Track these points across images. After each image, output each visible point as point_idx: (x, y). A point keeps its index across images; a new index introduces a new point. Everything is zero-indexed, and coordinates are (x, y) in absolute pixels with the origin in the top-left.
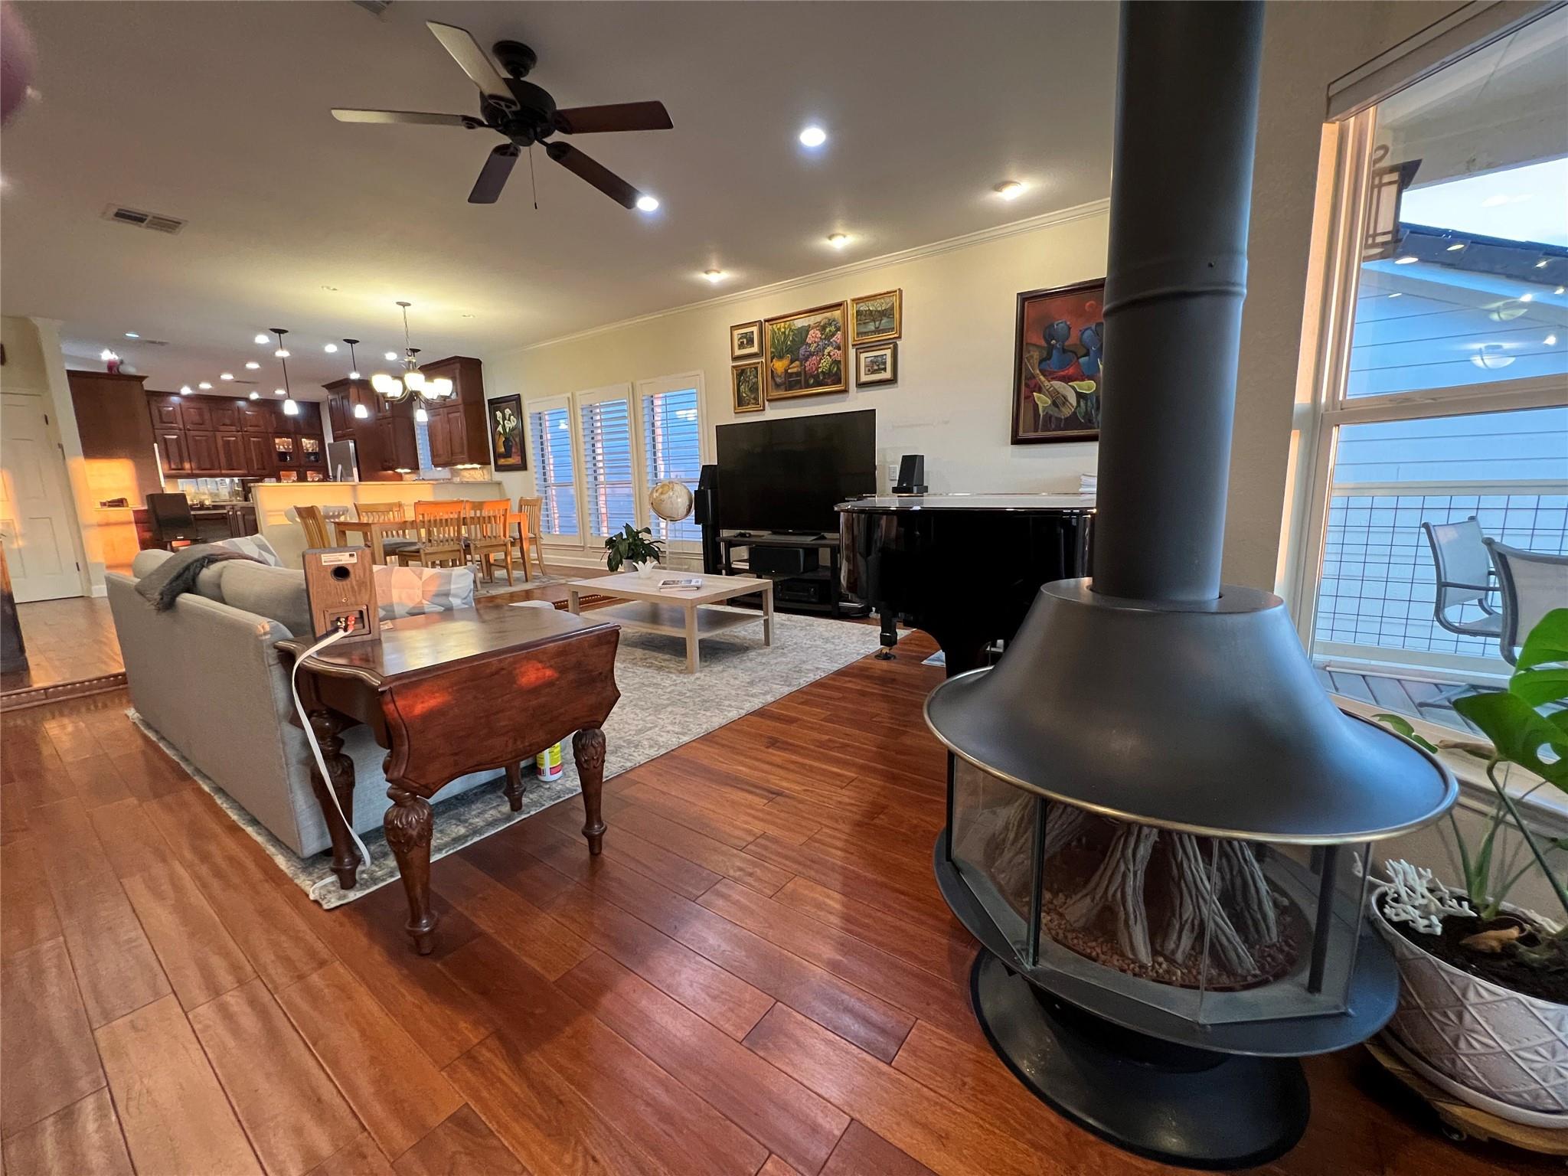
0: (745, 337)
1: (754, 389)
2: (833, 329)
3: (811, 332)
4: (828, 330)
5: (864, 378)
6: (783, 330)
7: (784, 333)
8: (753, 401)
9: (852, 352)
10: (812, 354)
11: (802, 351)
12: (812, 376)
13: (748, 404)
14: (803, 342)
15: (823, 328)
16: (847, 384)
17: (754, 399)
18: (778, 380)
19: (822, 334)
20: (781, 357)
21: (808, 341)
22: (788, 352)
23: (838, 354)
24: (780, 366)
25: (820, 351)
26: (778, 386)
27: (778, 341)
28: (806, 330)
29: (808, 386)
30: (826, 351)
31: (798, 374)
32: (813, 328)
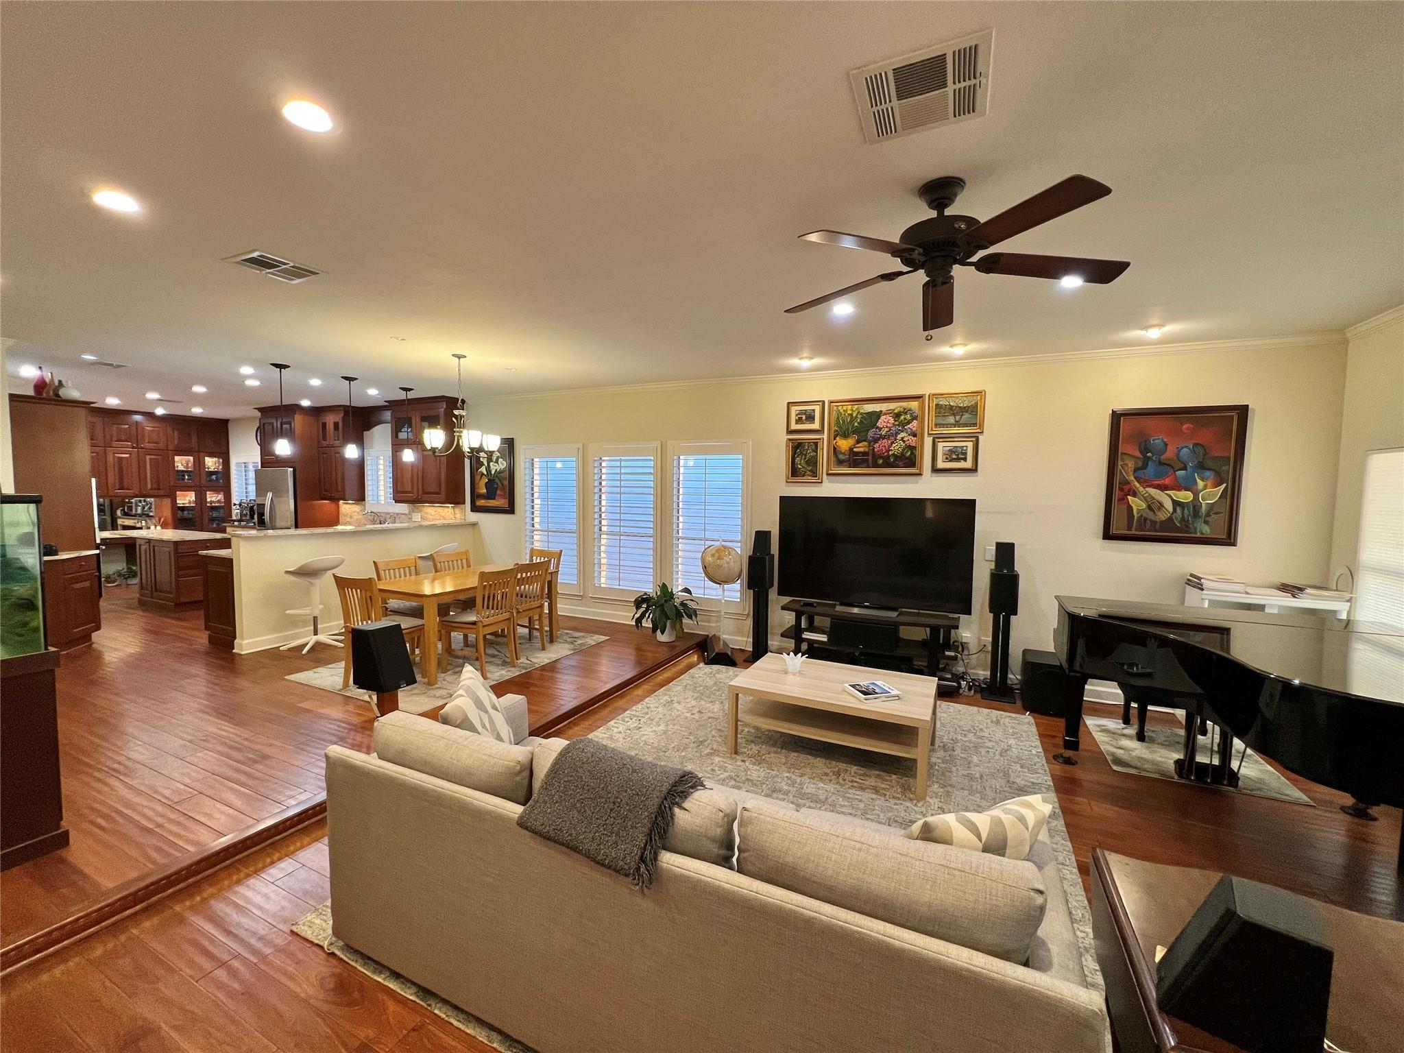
0: (805, 414)
1: (813, 462)
2: (908, 417)
3: (883, 418)
4: (902, 418)
5: (941, 464)
6: (849, 412)
7: (851, 415)
8: (809, 473)
9: (928, 442)
10: (883, 437)
11: (871, 433)
12: (881, 457)
13: (804, 475)
14: (874, 425)
15: (897, 416)
16: (921, 468)
17: (812, 471)
18: (841, 457)
19: (895, 421)
20: (845, 436)
21: (879, 424)
22: (853, 433)
23: (912, 441)
24: (844, 444)
25: (892, 436)
26: (840, 463)
27: (844, 421)
28: (878, 415)
29: (876, 465)
30: (899, 437)
31: (864, 454)
32: (885, 414)
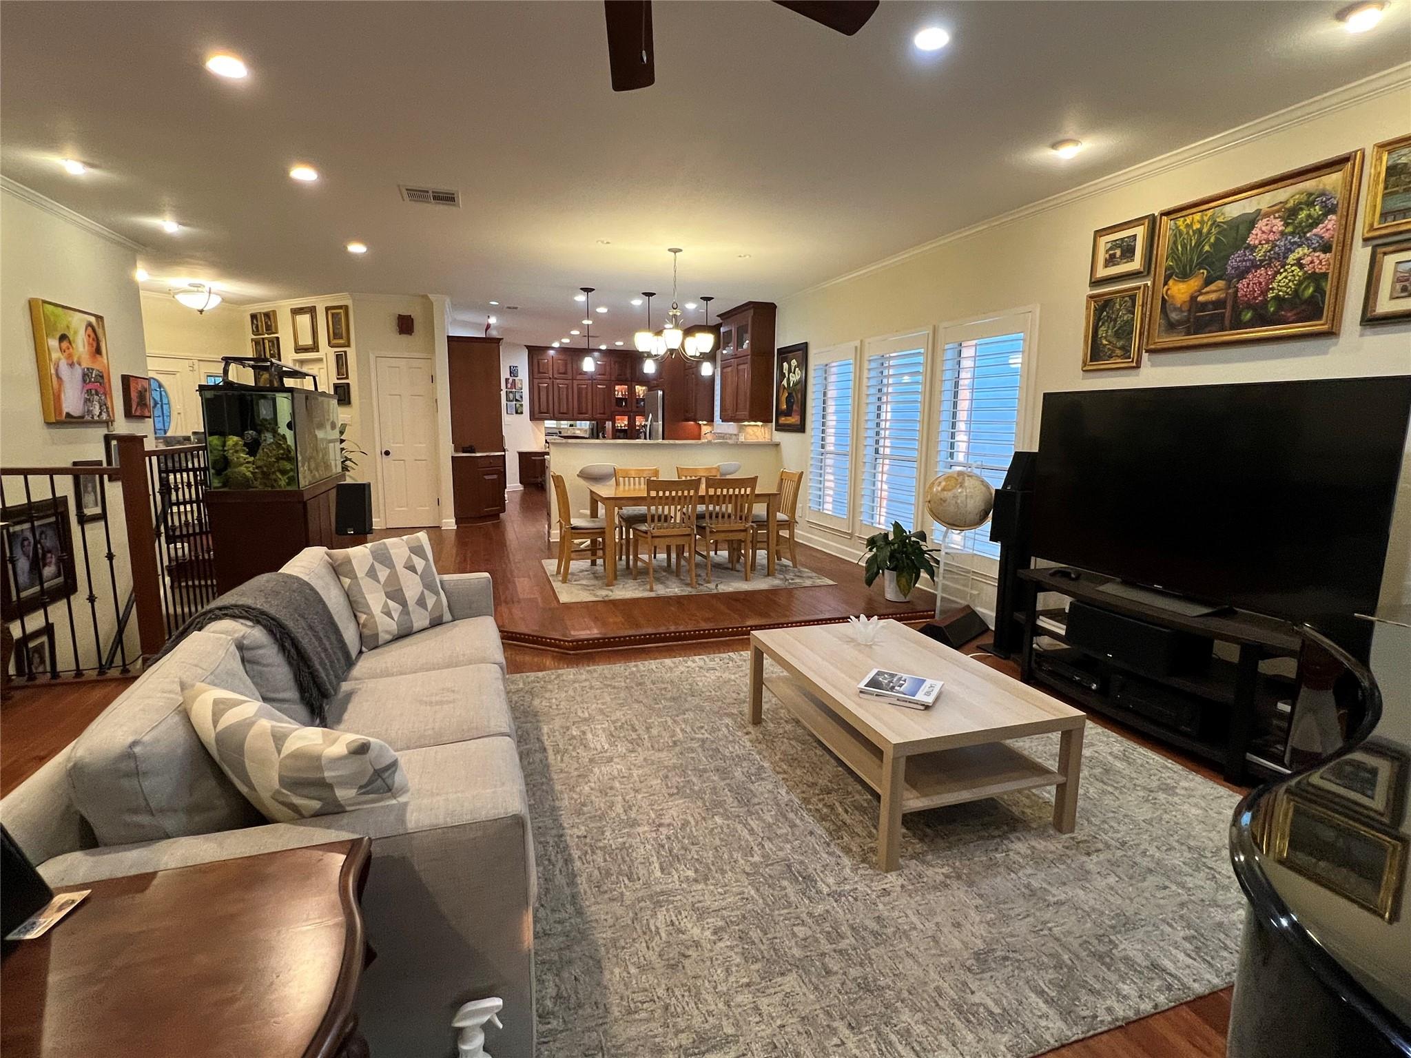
0: (1120, 246)
1: (1124, 332)
2: (1317, 211)
3: (1261, 224)
4: (1302, 215)
5: (1385, 305)
6: (1197, 226)
7: (1200, 231)
8: (1118, 352)
9: (1361, 256)
10: (1256, 266)
11: (1234, 261)
12: (1249, 306)
13: (1110, 357)
14: (1241, 243)
15: (1293, 212)
16: (1336, 318)
17: (1122, 348)
18: (1174, 316)
19: (1286, 225)
20: (1185, 276)
21: (1251, 240)
22: (1200, 266)
23: (1320, 261)
24: (1180, 291)
25: (1277, 258)
26: (1171, 327)
27: (1184, 246)
28: (1250, 222)
29: (1238, 324)
30: (1292, 258)
31: (1219, 304)
32: (1267, 215)
